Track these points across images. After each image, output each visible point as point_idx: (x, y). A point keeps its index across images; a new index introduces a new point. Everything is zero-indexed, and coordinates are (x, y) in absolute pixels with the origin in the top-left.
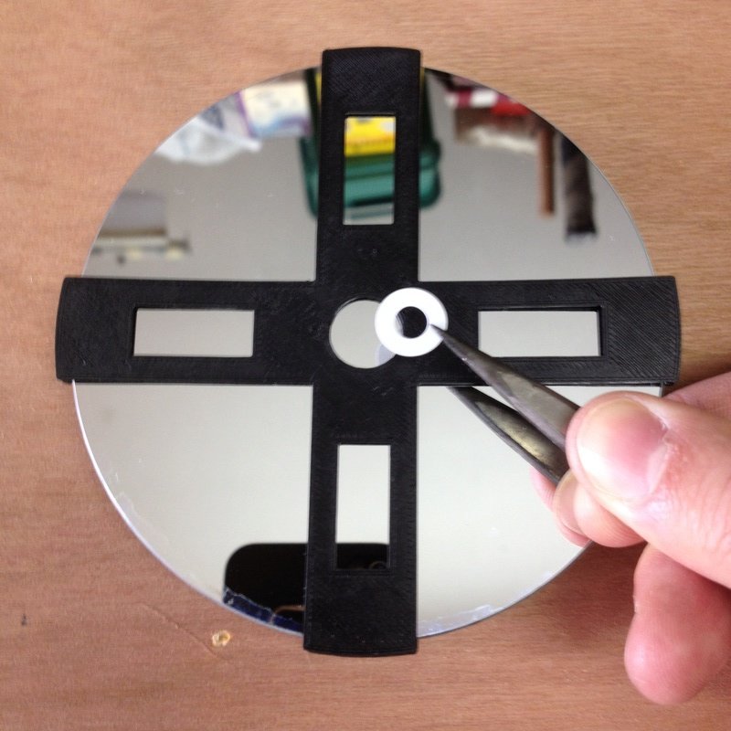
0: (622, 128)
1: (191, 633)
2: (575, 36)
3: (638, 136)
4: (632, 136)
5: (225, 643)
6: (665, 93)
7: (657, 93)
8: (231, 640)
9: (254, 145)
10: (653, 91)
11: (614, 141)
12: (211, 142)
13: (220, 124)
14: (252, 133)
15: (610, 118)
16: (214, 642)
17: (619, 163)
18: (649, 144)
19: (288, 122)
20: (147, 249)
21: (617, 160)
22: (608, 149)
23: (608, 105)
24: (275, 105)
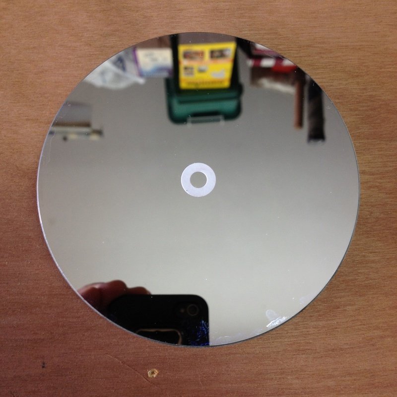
0: (365, 89)
1: (136, 370)
2: (338, 39)
3: (374, 93)
4: (370, 93)
5: (155, 376)
6: (388, 70)
7: (383, 70)
8: (158, 374)
9: (141, 81)
10: (381, 69)
11: (361, 96)
12: (118, 77)
13: (124, 68)
14: (141, 74)
15: (358, 83)
16: (149, 375)
17: (364, 109)
18: (380, 98)
19: (161, 69)
20: (79, 134)
21: (363, 106)
22: (358, 100)
23: (357, 76)
24: (154, 60)
